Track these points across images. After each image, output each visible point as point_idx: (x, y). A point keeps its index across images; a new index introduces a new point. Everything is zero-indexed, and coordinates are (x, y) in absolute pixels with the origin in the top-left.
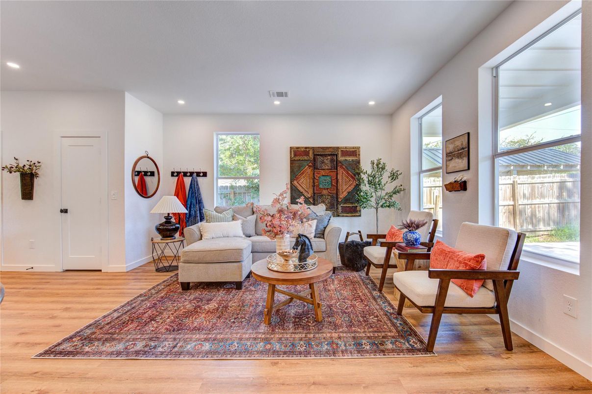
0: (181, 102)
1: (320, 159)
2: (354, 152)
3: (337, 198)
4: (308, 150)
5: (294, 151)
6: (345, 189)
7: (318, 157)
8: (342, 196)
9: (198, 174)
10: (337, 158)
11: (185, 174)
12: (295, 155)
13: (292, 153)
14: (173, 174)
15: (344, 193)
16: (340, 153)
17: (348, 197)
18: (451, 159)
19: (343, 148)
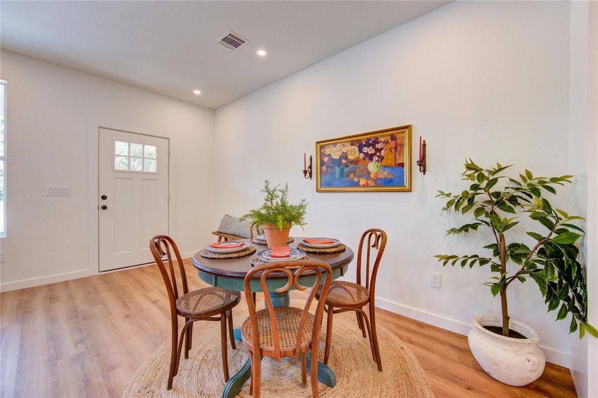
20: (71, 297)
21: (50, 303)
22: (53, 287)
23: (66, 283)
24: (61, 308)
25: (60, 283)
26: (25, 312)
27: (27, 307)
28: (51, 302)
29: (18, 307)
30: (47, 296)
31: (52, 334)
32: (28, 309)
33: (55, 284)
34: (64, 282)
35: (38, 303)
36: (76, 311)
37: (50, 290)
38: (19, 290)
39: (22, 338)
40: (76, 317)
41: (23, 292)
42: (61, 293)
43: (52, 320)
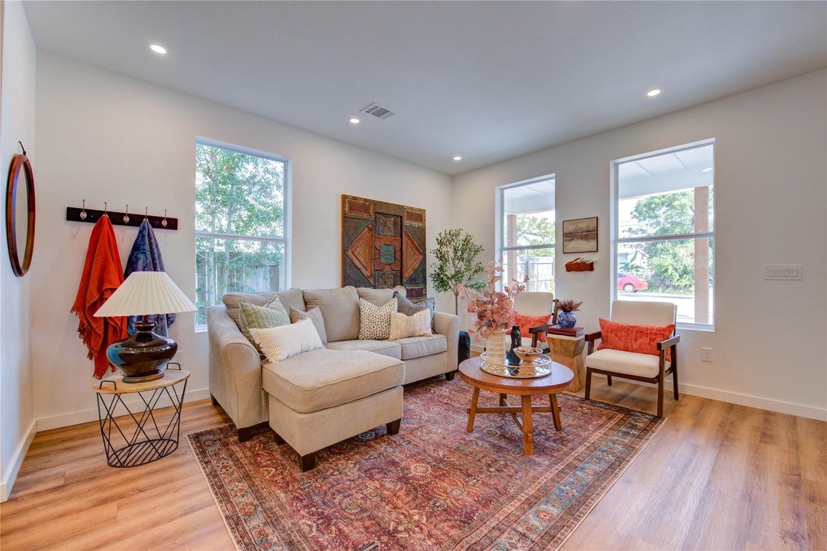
0: (159, 49)
1: (382, 219)
2: (419, 216)
3: (401, 278)
4: (367, 203)
5: (350, 202)
6: (411, 264)
7: (380, 216)
8: (406, 275)
9: (156, 222)
10: (401, 222)
11: (117, 218)
12: (351, 209)
13: (347, 205)
14: (73, 214)
15: (409, 271)
16: (405, 214)
17: (414, 276)
18: (571, 240)
19: (408, 208)
20: (796, 446)
21: (761, 441)
22: (772, 418)
23: (793, 420)
24: (776, 457)
25: (784, 416)
26: (726, 437)
27: (730, 432)
28: (763, 440)
29: (721, 426)
30: (759, 428)
31: (752, 492)
32: (731, 435)
33: (775, 414)
34: (791, 416)
35: (746, 432)
36: (799, 475)
37: (766, 420)
38: (728, 403)
39: (713, 471)
40: (797, 487)
41: (730, 407)
42: (782, 431)
43: (757, 468)
